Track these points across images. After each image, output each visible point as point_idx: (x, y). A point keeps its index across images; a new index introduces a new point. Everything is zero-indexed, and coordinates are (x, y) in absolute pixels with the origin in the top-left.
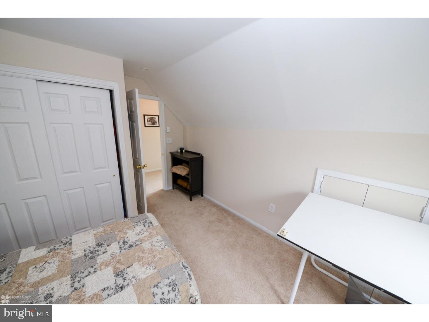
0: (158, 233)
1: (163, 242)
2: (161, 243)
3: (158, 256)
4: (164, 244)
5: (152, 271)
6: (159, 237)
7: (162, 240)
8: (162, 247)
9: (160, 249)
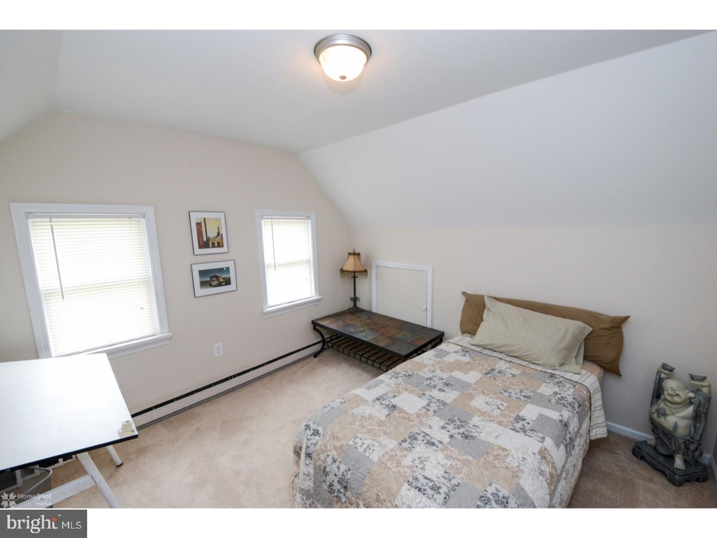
0: (384, 466)
1: (361, 450)
2: (365, 446)
3: (356, 426)
4: (359, 447)
5: (356, 411)
6: (375, 457)
7: (365, 452)
8: (358, 440)
9: (358, 436)
